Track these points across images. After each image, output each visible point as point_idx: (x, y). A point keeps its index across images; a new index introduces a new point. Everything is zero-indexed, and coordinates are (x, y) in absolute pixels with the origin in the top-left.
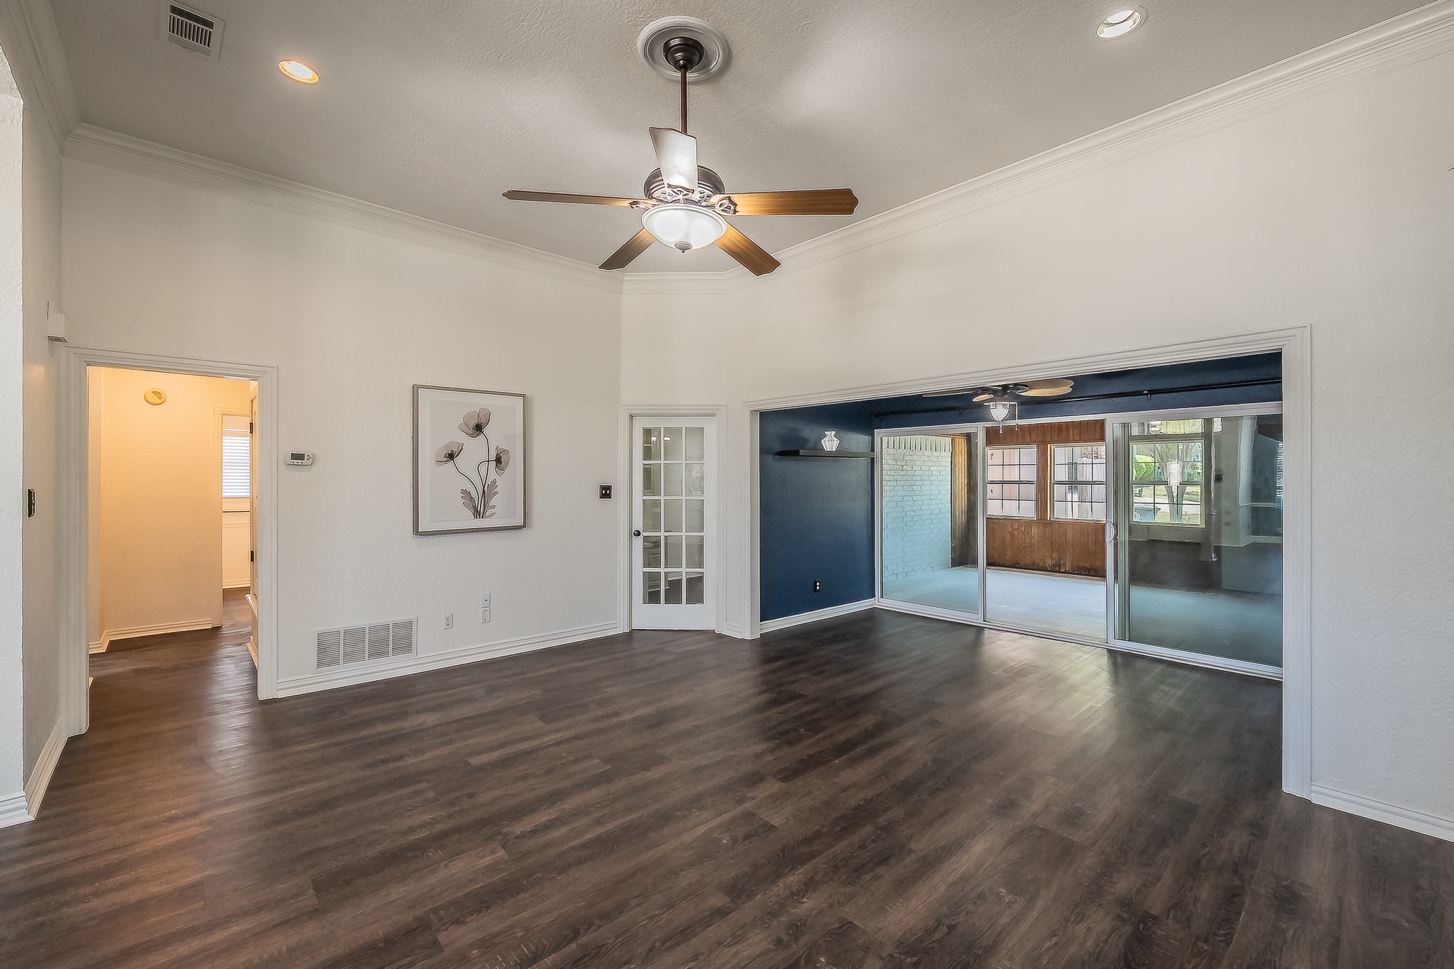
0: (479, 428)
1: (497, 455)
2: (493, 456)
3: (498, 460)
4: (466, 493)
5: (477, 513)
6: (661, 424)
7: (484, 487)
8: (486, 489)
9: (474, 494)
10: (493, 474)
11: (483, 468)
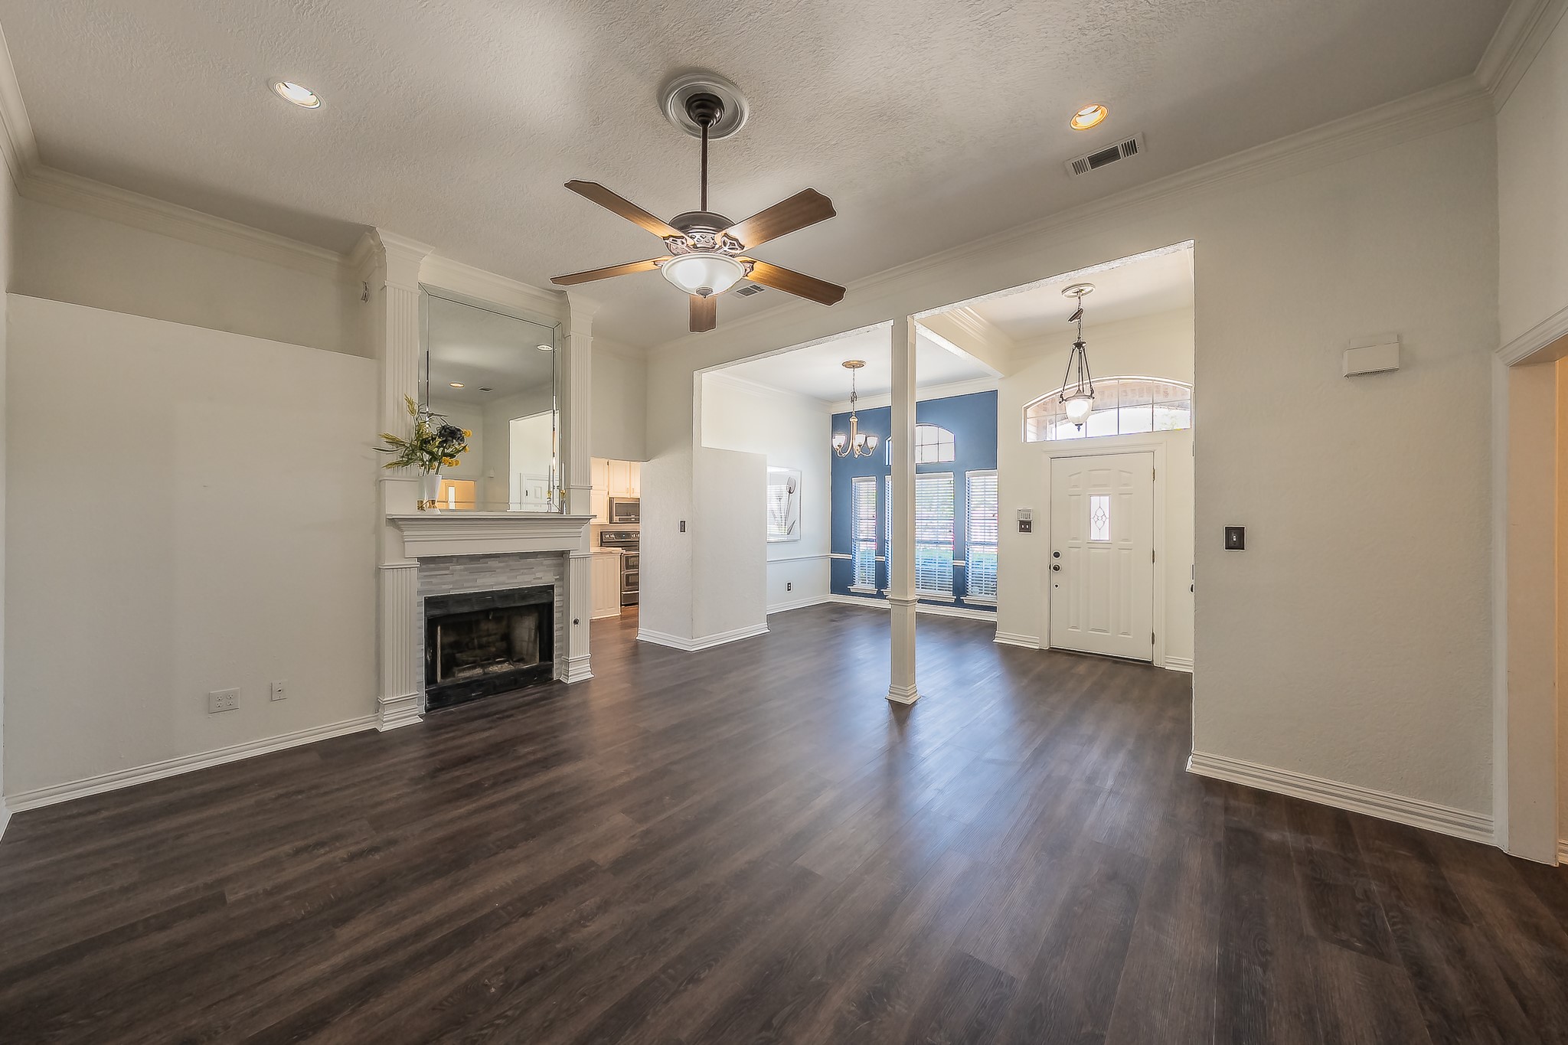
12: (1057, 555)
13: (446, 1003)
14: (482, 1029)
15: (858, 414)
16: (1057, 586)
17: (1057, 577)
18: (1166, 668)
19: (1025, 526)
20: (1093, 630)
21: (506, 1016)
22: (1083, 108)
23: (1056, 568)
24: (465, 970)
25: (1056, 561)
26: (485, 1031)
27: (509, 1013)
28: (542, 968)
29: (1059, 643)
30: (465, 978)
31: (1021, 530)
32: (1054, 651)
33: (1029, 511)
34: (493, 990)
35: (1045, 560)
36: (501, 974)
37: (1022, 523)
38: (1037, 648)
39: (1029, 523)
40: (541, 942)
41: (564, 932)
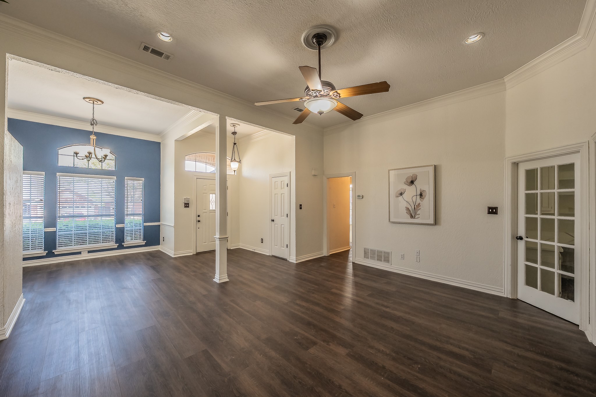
0: (412, 182)
1: (421, 193)
2: (419, 193)
3: (421, 195)
4: (408, 209)
5: (412, 217)
6: (537, 165)
7: (415, 206)
8: (415, 207)
9: (410, 208)
10: (419, 200)
11: (414, 198)
12: (199, 216)
13: (431, 377)
14: (432, 364)
15: (96, 134)
16: (199, 228)
17: (199, 225)
18: (231, 249)
19: (187, 205)
20: (211, 242)
21: (425, 360)
22: (164, 32)
23: (199, 221)
24: (417, 377)
25: (198, 219)
26: (432, 363)
27: (424, 360)
28: (405, 357)
29: (200, 250)
30: (419, 375)
31: (185, 207)
32: (198, 254)
33: (189, 199)
34: (419, 366)
35: (194, 218)
36: (412, 366)
37: (185, 204)
38: (192, 254)
39: (188, 204)
40: (394, 359)
41: (387, 355)
